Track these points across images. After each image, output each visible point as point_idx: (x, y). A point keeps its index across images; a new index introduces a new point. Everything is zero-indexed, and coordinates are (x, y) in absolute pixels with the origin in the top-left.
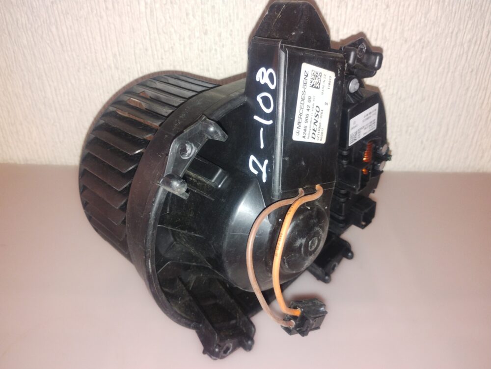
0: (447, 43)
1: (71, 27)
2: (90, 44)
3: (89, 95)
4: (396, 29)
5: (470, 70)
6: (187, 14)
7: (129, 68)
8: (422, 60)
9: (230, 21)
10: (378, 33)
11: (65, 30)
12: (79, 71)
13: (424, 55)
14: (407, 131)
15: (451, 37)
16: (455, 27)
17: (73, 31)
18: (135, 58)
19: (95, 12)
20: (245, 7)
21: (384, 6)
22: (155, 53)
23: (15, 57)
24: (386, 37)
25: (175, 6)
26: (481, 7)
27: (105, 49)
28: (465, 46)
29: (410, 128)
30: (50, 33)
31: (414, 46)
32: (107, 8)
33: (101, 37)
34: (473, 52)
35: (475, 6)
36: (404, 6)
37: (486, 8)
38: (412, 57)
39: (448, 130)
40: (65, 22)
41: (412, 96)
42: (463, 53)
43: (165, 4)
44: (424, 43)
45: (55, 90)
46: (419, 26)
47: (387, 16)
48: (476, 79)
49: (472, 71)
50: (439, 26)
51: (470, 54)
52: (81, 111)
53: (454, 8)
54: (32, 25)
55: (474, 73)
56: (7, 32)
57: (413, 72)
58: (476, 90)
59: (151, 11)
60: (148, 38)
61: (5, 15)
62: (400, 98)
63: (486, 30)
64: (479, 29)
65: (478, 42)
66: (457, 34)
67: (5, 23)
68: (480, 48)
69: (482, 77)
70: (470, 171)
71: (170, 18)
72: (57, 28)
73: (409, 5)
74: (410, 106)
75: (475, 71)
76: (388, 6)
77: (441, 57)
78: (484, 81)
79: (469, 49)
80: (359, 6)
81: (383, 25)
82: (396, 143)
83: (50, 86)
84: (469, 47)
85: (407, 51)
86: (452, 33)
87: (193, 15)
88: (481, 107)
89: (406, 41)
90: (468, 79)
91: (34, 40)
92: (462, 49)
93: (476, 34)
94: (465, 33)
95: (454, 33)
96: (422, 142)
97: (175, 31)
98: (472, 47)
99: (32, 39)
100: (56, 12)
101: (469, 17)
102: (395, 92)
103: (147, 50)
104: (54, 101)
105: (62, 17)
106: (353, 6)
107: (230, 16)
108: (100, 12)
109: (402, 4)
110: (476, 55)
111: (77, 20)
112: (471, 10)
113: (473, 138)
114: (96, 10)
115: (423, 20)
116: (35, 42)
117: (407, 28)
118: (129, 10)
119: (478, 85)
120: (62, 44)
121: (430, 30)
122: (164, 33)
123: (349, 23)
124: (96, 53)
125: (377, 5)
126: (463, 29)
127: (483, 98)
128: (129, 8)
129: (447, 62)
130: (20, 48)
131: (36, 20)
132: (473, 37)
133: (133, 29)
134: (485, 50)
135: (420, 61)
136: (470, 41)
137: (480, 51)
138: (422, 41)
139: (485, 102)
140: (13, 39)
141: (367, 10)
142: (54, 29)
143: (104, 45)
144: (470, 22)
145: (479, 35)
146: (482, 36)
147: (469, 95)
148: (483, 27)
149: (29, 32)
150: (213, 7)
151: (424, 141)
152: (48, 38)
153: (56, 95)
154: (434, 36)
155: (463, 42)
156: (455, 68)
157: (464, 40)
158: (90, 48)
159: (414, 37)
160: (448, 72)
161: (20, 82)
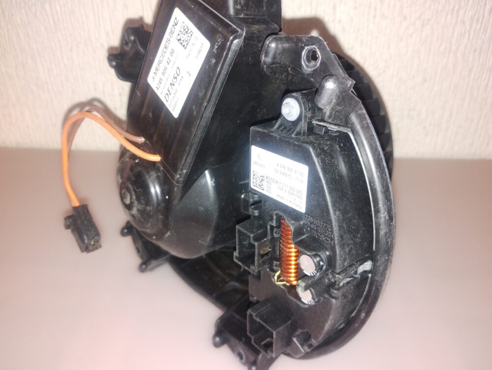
0: (447, 21)
4: (394, 6)
5: (473, 49)
10: (376, 10)
11: (58, 8)
12: (71, 51)
13: (424, 34)
14: (408, 116)
17: (67, 9)
28: (467, 24)
29: (412, 112)
31: (414, 24)
34: (475, 31)
38: (412, 35)
39: (451, 115)
41: (413, 77)
44: (424, 20)
45: (48, 70)
46: (418, 2)
48: (479, 59)
49: (475, 51)
50: (439, 3)
51: (472, 33)
54: (25, 3)
55: (477, 52)
57: (413, 52)
62: (400, 80)
64: (481, 7)
65: (481, 20)
66: (458, 11)
70: (477, 157)
72: (50, 7)
74: (411, 88)
75: (478, 50)
77: (442, 35)
83: (43, 66)
84: (471, 25)
86: (453, 10)
89: (405, 18)
90: (471, 59)
92: (464, 26)
93: (478, 11)
94: (465, 12)
95: (456, 10)
96: (425, 128)
98: (474, 24)
99: (26, 18)
102: (395, 73)
110: (479, 34)
117: (405, 5)
121: (430, 7)
129: (449, 40)
130: (14, 27)
132: (475, 14)
135: (421, 39)
136: (472, 18)
137: (482, 29)
138: (422, 18)
140: (7, 18)
142: (47, 7)
143: (97, 23)
145: (482, 12)
146: (484, 13)
148: (485, 4)
149: (23, 11)
151: (427, 126)
152: (42, 16)
153: (49, 75)
154: (434, 13)
155: (465, 20)
156: (457, 48)
157: (465, 17)
158: (84, 26)
159: (413, 14)
160: (450, 51)
161: (13, 62)
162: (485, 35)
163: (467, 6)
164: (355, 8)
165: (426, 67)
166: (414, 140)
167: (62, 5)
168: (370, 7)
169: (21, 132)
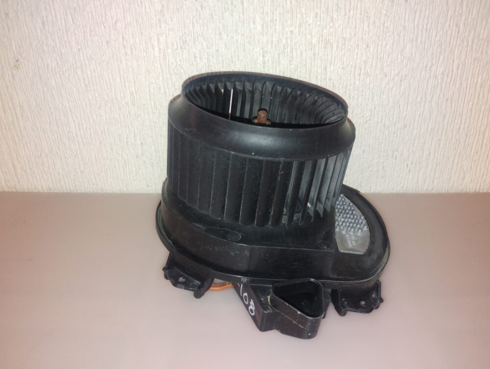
0: (422, 76)
1: (94, 70)
2: (111, 85)
3: (108, 129)
4: (376, 66)
5: (445, 99)
6: (195, 57)
7: (144, 105)
9: (232, 62)
10: (361, 69)
11: (89, 73)
12: (100, 108)
13: (402, 87)
14: (393, 156)
15: (426, 70)
16: (428, 61)
17: (96, 74)
18: (150, 96)
19: (116, 57)
20: (244, 50)
21: (365, 46)
22: (167, 91)
23: (44, 96)
24: (367, 72)
25: (184, 50)
26: (450, 43)
27: (123, 88)
28: (439, 78)
29: (395, 153)
30: (76, 76)
31: (393, 79)
32: (126, 54)
33: (120, 78)
34: (446, 84)
35: (444, 42)
36: (382, 45)
37: (454, 45)
38: (392, 89)
39: (430, 153)
40: (89, 65)
41: (395, 123)
42: (437, 85)
43: (176, 49)
44: (402, 76)
45: (79, 125)
46: (396, 62)
47: (368, 54)
48: (451, 107)
49: (447, 100)
50: (414, 61)
51: (444, 85)
52: (101, 143)
53: (426, 45)
54: (60, 69)
55: (449, 101)
56: (38, 76)
57: (394, 102)
58: (453, 116)
59: (164, 56)
60: (161, 78)
61: (37, 61)
62: (384, 126)
63: (456, 64)
64: (450, 63)
65: (450, 74)
66: (430, 68)
67: (37, 68)
68: (452, 80)
69: (456, 104)
71: (180, 61)
73: (386, 44)
74: (394, 133)
75: (450, 99)
76: (368, 46)
77: (418, 88)
78: (458, 108)
79: (442, 80)
80: (343, 47)
81: (364, 62)
82: (384, 166)
83: (74, 122)
85: (388, 84)
86: (426, 67)
87: (200, 59)
88: (459, 131)
89: (386, 75)
90: (444, 107)
91: (61, 82)
92: (436, 80)
93: (448, 67)
95: (428, 66)
96: (407, 166)
98: (445, 79)
99: (60, 82)
100: (82, 58)
101: (440, 53)
102: (379, 120)
103: (160, 88)
105: (87, 62)
106: (337, 47)
107: (232, 58)
108: (120, 57)
109: (380, 43)
110: (450, 86)
111: (100, 64)
112: (441, 47)
113: (454, 160)
114: (117, 55)
115: (399, 56)
116: (62, 84)
117: (386, 64)
118: (145, 55)
119: (454, 112)
120: (86, 85)
121: (406, 65)
122: (175, 74)
123: (335, 61)
124: (115, 92)
125: (358, 45)
126: (436, 64)
127: (459, 123)
128: (145, 53)
129: (424, 92)
130: (49, 89)
131: (64, 64)
132: (445, 70)
133: (148, 71)
134: (457, 81)
135: (400, 92)
136: (443, 73)
139: (462, 127)
140: (43, 82)
141: (350, 50)
142: (79, 72)
143: (123, 85)
144: (442, 57)
145: (451, 68)
146: (453, 69)
147: (446, 121)
148: (454, 61)
149: (58, 75)
150: (218, 51)
151: (409, 164)
152: (74, 80)
153: (79, 129)
154: (410, 70)
155: (437, 75)
156: (432, 98)
157: (437, 73)
158: (111, 88)
159: (393, 72)
160: (425, 101)
161: (48, 119)
162: (455, 86)
163: (438, 63)
164: (343, 68)
165: (406, 115)
166: (399, 176)
167: (92, 70)
168: (355, 67)
169: (52, 179)
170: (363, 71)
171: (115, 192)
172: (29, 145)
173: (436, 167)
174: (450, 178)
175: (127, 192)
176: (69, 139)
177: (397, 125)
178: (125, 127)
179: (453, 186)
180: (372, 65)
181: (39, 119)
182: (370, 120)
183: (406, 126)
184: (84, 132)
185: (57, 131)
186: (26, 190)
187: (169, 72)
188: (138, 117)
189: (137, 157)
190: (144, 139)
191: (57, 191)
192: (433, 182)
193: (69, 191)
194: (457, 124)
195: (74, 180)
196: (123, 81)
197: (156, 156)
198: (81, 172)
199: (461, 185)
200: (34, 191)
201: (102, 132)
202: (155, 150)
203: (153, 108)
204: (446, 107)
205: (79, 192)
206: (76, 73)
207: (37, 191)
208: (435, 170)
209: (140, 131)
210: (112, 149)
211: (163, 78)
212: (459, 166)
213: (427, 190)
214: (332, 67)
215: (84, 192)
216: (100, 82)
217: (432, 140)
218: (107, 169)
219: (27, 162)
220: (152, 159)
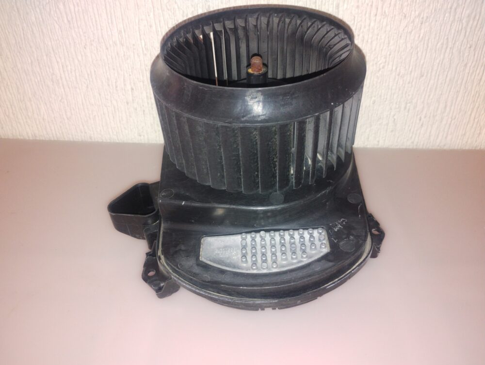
0: (445, 18)
2: (96, 21)
3: (95, 71)
4: (395, 5)
5: (469, 46)
7: (134, 45)
8: (421, 35)
10: (377, 9)
11: (72, 7)
12: (85, 48)
13: (422, 31)
14: (405, 108)
15: (450, 13)
17: (80, 8)
18: (140, 36)
22: (159, 30)
23: (24, 34)
24: (385, 12)
27: (110, 25)
28: (464, 21)
29: (409, 105)
30: (57, 10)
31: (413, 22)
33: (107, 13)
34: (471, 28)
38: (411, 33)
39: (446, 107)
41: (411, 72)
42: (461, 29)
44: (423, 18)
45: (63, 66)
48: (474, 55)
51: (468, 30)
52: (87, 87)
54: (40, 2)
55: (472, 49)
56: (16, 10)
57: (412, 48)
58: (474, 66)
60: (152, 15)
62: (399, 75)
65: (477, 18)
66: (456, 9)
68: (479, 24)
69: (480, 53)
74: (409, 83)
75: (474, 46)
77: (440, 33)
79: (467, 24)
82: (395, 120)
83: (58, 62)
85: (406, 26)
86: (451, 8)
88: (479, 83)
89: (405, 16)
90: (466, 54)
92: (461, 24)
95: (453, 8)
96: (420, 120)
97: (178, 8)
99: (40, 17)
102: (394, 68)
103: (151, 26)
104: (61, 78)
110: (475, 30)
113: (471, 115)
116: (43, 20)
117: (406, 4)
119: (476, 61)
120: (69, 21)
121: (429, 5)
122: (168, 10)
124: (102, 29)
126: (462, 5)
127: (481, 74)
129: (446, 37)
130: (29, 25)
132: (472, 13)
133: (138, 6)
135: (419, 36)
136: (469, 16)
137: (478, 26)
138: (421, 17)
140: (22, 17)
142: (61, 6)
145: (479, 10)
146: (481, 10)
147: (467, 71)
149: (38, 9)
151: (423, 117)
152: (56, 15)
153: (64, 71)
154: (433, 11)
155: (462, 18)
156: (454, 44)
157: (463, 15)
158: (97, 25)
159: (413, 13)
160: (447, 48)
161: (29, 58)
162: (481, 31)
163: (465, 4)
164: (358, 7)
165: (424, 63)
166: (410, 131)
167: (75, 4)
168: (372, 6)
169: (37, 125)
170: (380, 10)
171: (105, 141)
172: (10, 87)
173: (451, 121)
174: (465, 134)
175: (117, 141)
176: (53, 82)
177: (413, 73)
178: (114, 69)
179: (467, 142)
180: (390, 3)
181: (19, 60)
182: (383, 67)
183: (423, 76)
184: (68, 74)
185: (40, 73)
186: (11, 137)
187: (161, 7)
188: (128, 59)
189: (127, 103)
190: (134, 84)
191: (44, 139)
192: (446, 138)
193: (56, 139)
194: (479, 74)
195: (61, 127)
196: (109, 17)
197: (148, 103)
198: (68, 119)
199: (476, 141)
200: (19, 137)
201: (88, 75)
202: (147, 96)
203: (144, 49)
204: (469, 55)
205: (66, 139)
206: (58, 7)
207: (22, 138)
208: (450, 124)
209: (130, 75)
210: (100, 95)
211: (154, 15)
212: (476, 120)
213: (438, 146)
214: (345, 6)
215: (72, 140)
216: (84, 18)
217: (450, 91)
218: (95, 116)
219: (9, 106)
220: (143, 106)
